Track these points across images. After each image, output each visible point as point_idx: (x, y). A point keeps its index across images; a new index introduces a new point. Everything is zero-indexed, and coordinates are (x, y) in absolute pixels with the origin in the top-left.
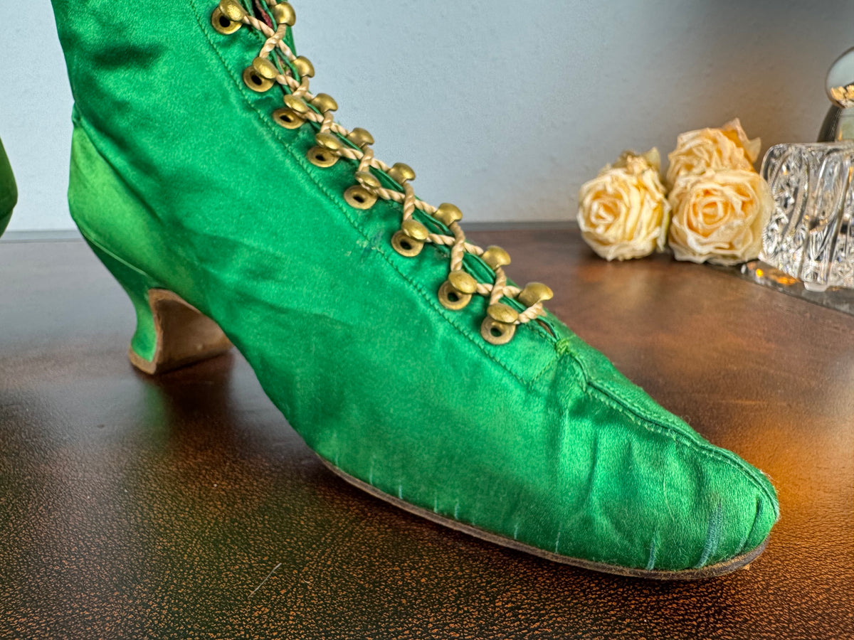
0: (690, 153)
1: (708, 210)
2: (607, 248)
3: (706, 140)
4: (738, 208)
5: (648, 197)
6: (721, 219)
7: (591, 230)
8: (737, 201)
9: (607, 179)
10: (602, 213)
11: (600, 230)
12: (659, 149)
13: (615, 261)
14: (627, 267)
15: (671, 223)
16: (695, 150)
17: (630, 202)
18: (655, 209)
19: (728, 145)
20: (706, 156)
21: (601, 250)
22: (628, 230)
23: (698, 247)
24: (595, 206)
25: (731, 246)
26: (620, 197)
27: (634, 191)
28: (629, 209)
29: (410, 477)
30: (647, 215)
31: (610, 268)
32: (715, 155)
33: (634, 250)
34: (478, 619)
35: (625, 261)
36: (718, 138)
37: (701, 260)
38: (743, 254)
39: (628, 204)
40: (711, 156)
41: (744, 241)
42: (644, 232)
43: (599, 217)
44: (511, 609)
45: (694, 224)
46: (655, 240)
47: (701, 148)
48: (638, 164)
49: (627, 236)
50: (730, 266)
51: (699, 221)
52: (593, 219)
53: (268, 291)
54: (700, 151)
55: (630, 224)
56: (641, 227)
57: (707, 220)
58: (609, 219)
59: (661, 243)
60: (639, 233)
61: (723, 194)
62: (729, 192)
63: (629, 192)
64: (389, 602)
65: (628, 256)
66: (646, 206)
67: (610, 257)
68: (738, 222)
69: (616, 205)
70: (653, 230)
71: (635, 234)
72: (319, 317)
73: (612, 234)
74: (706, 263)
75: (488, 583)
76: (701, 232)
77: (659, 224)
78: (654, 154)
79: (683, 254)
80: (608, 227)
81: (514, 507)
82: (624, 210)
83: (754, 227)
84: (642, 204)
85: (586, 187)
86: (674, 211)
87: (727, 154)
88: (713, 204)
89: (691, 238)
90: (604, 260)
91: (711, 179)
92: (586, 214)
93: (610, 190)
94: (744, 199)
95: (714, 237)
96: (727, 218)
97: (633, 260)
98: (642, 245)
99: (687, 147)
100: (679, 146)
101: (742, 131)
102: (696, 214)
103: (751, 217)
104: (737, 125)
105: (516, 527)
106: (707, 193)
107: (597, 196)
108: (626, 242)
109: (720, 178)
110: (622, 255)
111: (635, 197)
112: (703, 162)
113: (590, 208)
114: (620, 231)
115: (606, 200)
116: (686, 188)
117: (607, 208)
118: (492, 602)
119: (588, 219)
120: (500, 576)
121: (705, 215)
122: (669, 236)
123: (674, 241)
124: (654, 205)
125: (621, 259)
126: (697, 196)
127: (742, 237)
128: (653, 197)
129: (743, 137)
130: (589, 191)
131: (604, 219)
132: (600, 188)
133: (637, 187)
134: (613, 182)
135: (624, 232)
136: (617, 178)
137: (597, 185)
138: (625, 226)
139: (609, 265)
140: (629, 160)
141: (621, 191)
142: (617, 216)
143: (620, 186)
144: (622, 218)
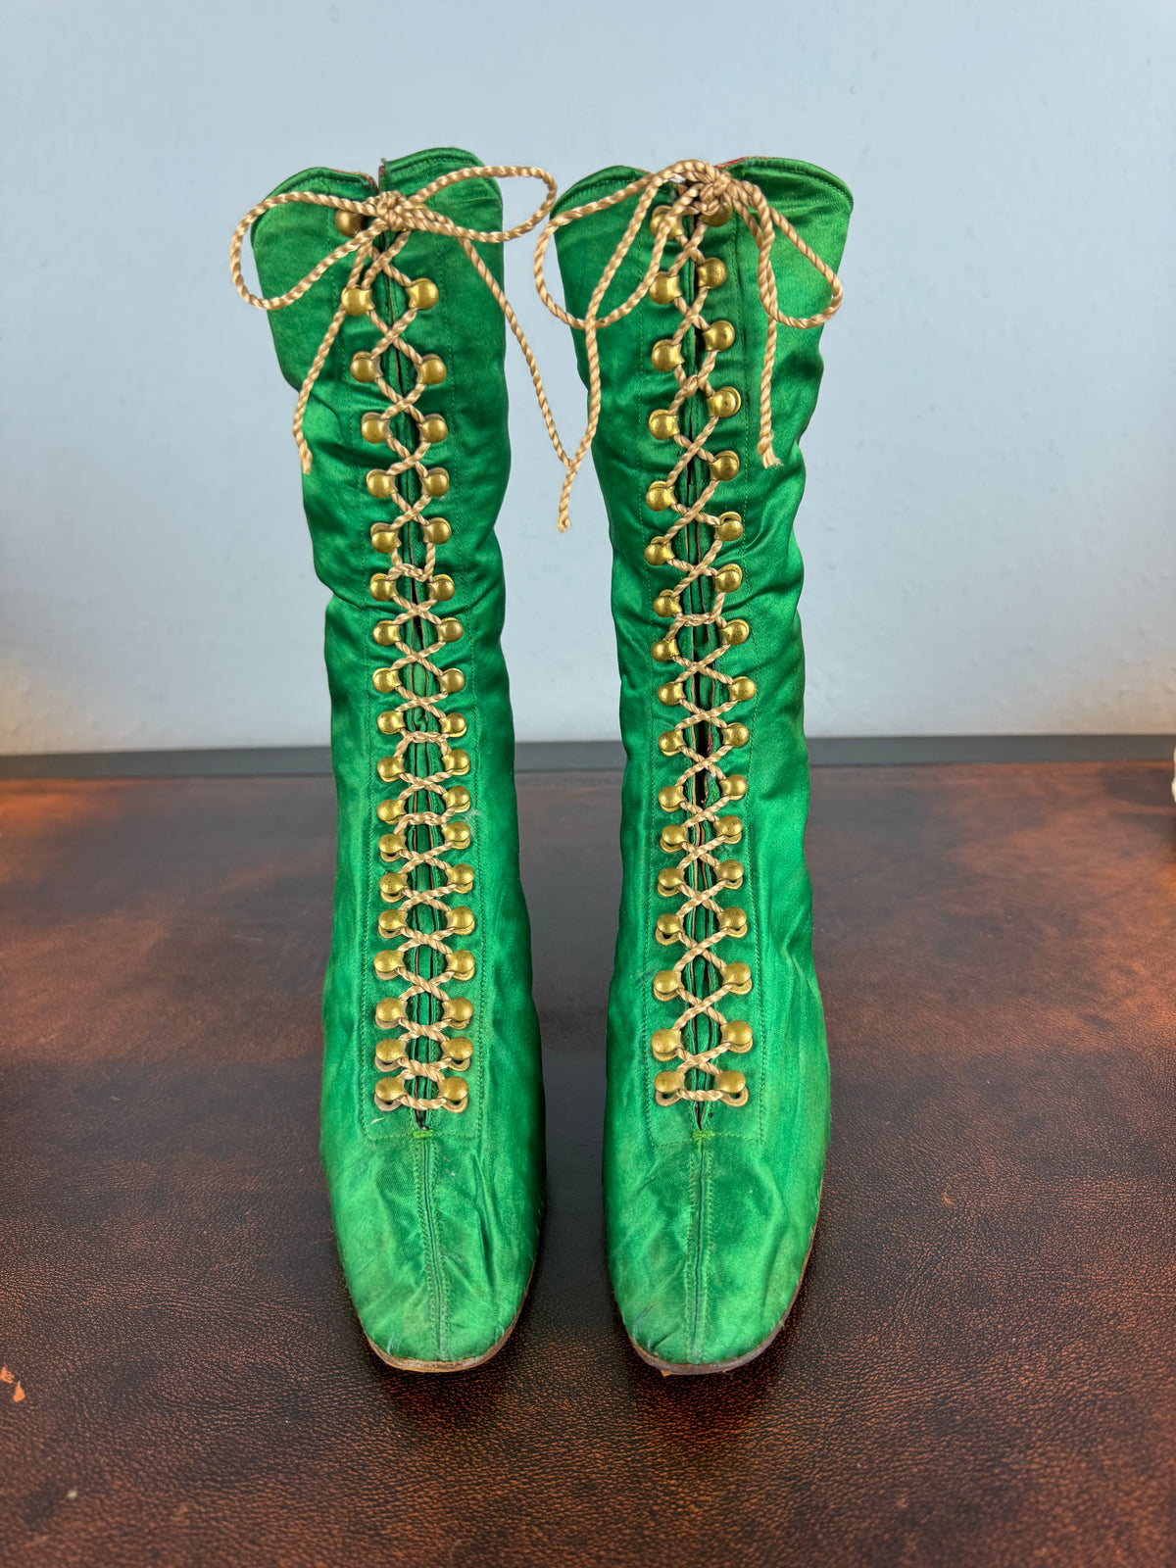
34: (1048, 1364)
44: (1075, 1359)
64: (974, 1342)
75: (1055, 1334)
118: (1059, 1350)
120: (1065, 1329)
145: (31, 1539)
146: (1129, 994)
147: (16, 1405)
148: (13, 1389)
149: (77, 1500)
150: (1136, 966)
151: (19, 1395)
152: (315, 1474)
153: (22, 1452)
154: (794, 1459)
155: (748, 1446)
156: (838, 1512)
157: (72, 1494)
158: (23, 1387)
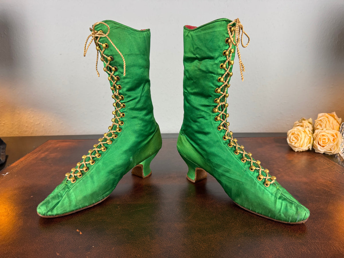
0: (321, 120)
1: (324, 140)
2: (295, 148)
3: (325, 118)
4: (332, 141)
5: (307, 135)
6: (327, 143)
7: (291, 143)
8: (331, 138)
9: (296, 129)
10: (294, 139)
11: (293, 144)
12: (312, 118)
13: (298, 152)
14: (301, 154)
15: (313, 142)
16: (322, 120)
17: (301, 137)
18: (309, 139)
19: (331, 119)
20: (325, 122)
21: (294, 149)
22: (301, 144)
23: (321, 150)
24: (292, 137)
25: (331, 150)
26: (298, 135)
27: (303, 133)
28: (301, 139)
29: (252, 207)
30: (306, 140)
31: (296, 155)
32: (328, 122)
33: (303, 149)
35: (300, 152)
36: (329, 117)
37: (322, 153)
38: (334, 152)
40: (326, 123)
41: (334, 149)
42: (305, 145)
43: (293, 140)
45: (320, 144)
46: (309, 147)
47: (324, 119)
48: (306, 123)
49: (301, 146)
50: (330, 155)
51: (321, 143)
52: (291, 141)
53: (228, 174)
54: (323, 120)
55: (301, 143)
56: (305, 144)
57: (324, 143)
58: (296, 141)
59: (311, 148)
60: (304, 145)
61: (328, 137)
62: (329, 136)
63: (301, 134)
65: (301, 151)
66: (306, 138)
67: (296, 151)
68: (332, 144)
69: (298, 137)
70: (308, 144)
71: (303, 146)
72: (237, 180)
73: (296, 145)
74: (324, 153)
75: (265, 223)
76: (322, 146)
77: (310, 143)
78: (311, 120)
79: (317, 151)
80: (295, 143)
81: (269, 212)
82: (300, 139)
83: (337, 145)
84: (305, 137)
85: (289, 131)
86: (315, 139)
87: (331, 122)
88: (325, 139)
89: (319, 147)
90: (294, 151)
91: (325, 132)
92: (289, 139)
93: (296, 133)
94: (334, 138)
95: (325, 147)
96: (329, 142)
97: (303, 152)
98: (305, 148)
99: (320, 119)
100: (318, 117)
101: (336, 116)
102: (320, 141)
103: (335, 143)
104: (334, 114)
105: (270, 215)
106: (323, 135)
107: (293, 134)
108: (300, 147)
109: (327, 131)
111: (303, 135)
112: (324, 124)
113: (290, 137)
114: (299, 144)
115: (296, 136)
116: (318, 133)
117: (295, 138)
119: (290, 140)
121: (323, 141)
122: (313, 146)
123: (314, 147)
124: (308, 138)
125: (299, 151)
126: (321, 136)
127: (333, 148)
128: (308, 135)
129: (336, 117)
130: (290, 132)
131: (294, 141)
132: (293, 132)
133: (304, 132)
134: (297, 130)
135: (300, 145)
136: (298, 129)
137: (292, 131)
138: (300, 143)
139: (296, 153)
140: (303, 121)
141: (299, 133)
142: (298, 140)
143: (299, 132)
144: (299, 141)
145: (87, 253)
146: (279, 174)
147: (80, 234)
148: (80, 233)
149: (94, 247)
150: (280, 169)
151: (81, 233)
152: (136, 243)
153: (83, 241)
154: (220, 240)
155: (212, 239)
156: (228, 247)
157: (93, 247)
158: (81, 232)
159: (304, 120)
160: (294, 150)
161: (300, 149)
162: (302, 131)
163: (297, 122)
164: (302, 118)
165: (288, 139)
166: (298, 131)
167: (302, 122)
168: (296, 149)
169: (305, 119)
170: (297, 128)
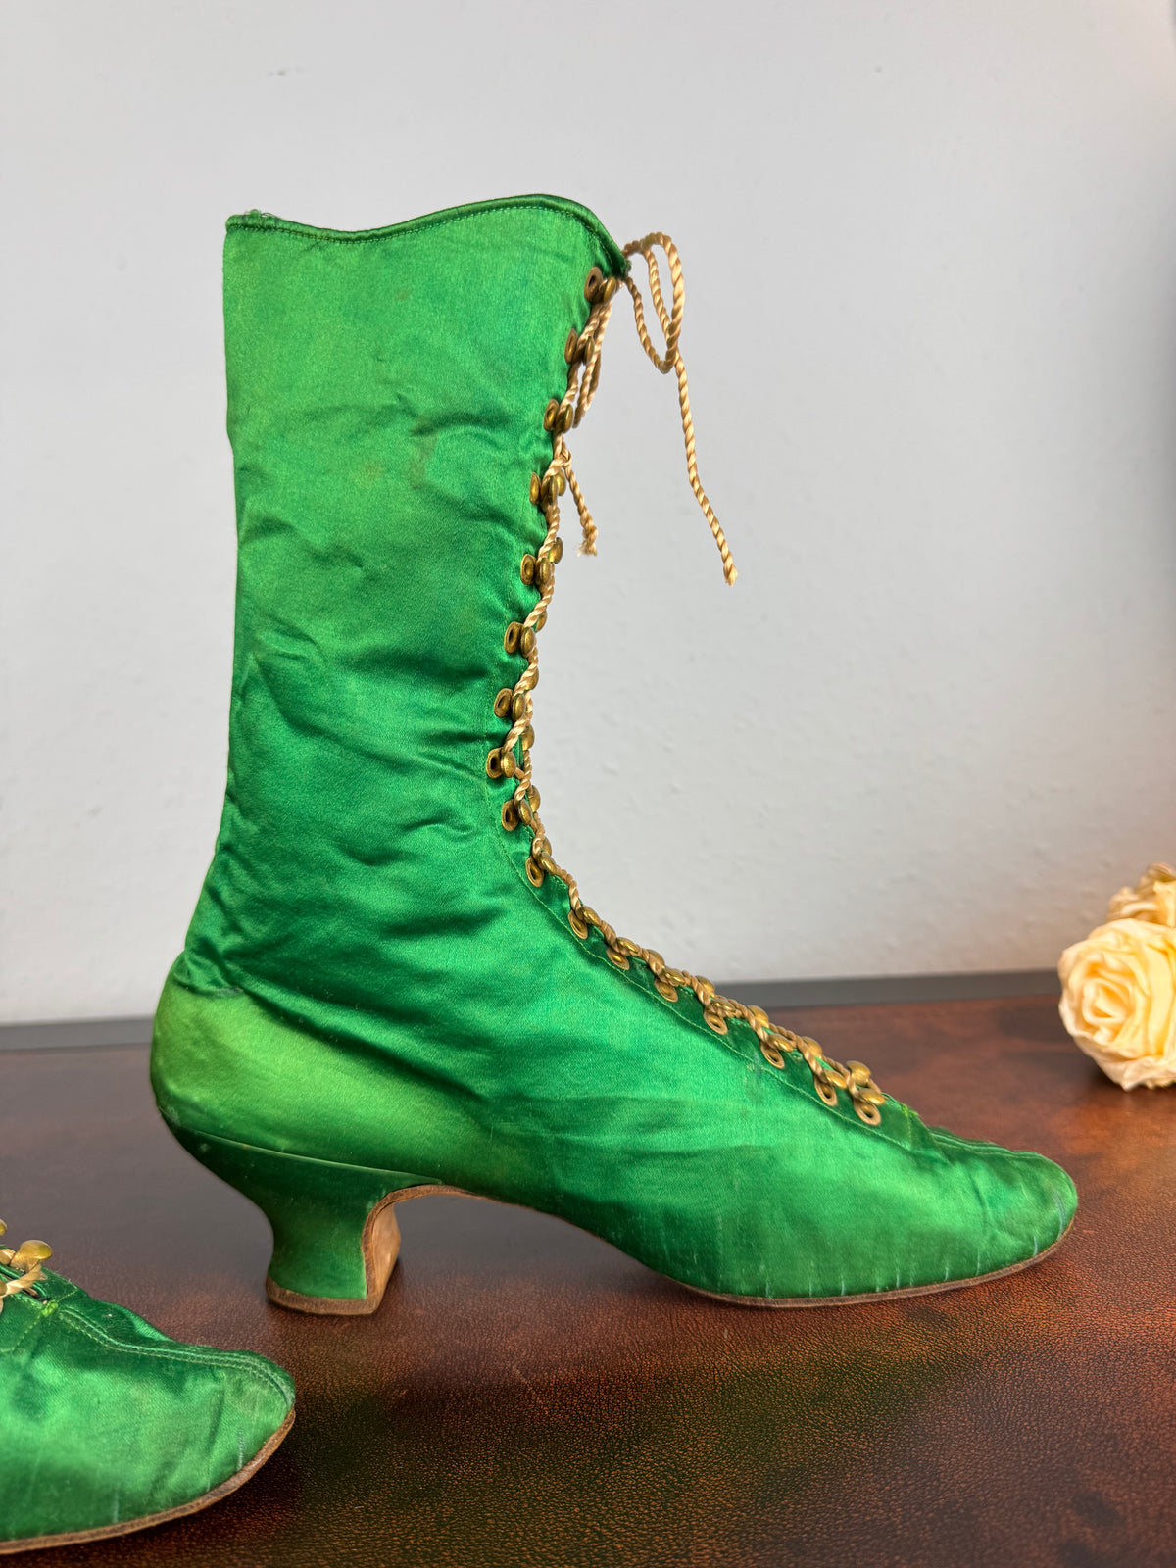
2: (1121, 1067)
7: (1086, 1034)
9: (1110, 939)
10: (1103, 1004)
11: (1101, 1038)
13: (1141, 1088)
14: (1163, 1103)
17: (1150, 988)
21: (1111, 1069)
22: (1152, 1039)
24: (1090, 991)
26: (1129, 974)
27: (1156, 959)
28: (1149, 999)
31: (1128, 1109)
33: (1170, 1072)
35: (1159, 1089)
39: (1147, 992)
43: (1099, 1013)
49: (1153, 1049)
52: (1088, 1017)
55: (1155, 1027)
58: (1118, 1016)
63: (1145, 966)
65: (1164, 1082)
67: (1127, 1085)
69: (1126, 991)
73: (1123, 1045)
80: (1116, 1031)
82: (1140, 1001)
85: (1070, 954)
90: (1118, 1087)
92: (1075, 1003)
93: (1112, 962)
107: (1094, 971)
108: (1150, 1059)
110: (1152, 1080)
111: (1159, 972)
113: (1081, 996)
114: (1139, 1038)
115: (1112, 980)
117: (1109, 992)
119: (1078, 1013)
125: (1150, 1085)
130: (1078, 959)
131: (1107, 1016)
132: (1094, 957)
133: (1165, 953)
134: (1119, 945)
135: (1146, 1042)
136: (1127, 937)
137: (1090, 951)
138: (1146, 1030)
139: (1128, 1101)
140: (1159, 887)
141: (1134, 965)
142: (1130, 1011)
143: (1131, 953)
144: (1139, 1014)
159: (1166, 879)
160: (1115, 1079)
161: (1148, 1069)
162: (1151, 946)
163: (1126, 894)
164: (1149, 868)
165: (1065, 1009)
166: (1126, 948)
167: (1154, 893)
168: (1128, 1074)
169: (1170, 871)
170: (1117, 931)
